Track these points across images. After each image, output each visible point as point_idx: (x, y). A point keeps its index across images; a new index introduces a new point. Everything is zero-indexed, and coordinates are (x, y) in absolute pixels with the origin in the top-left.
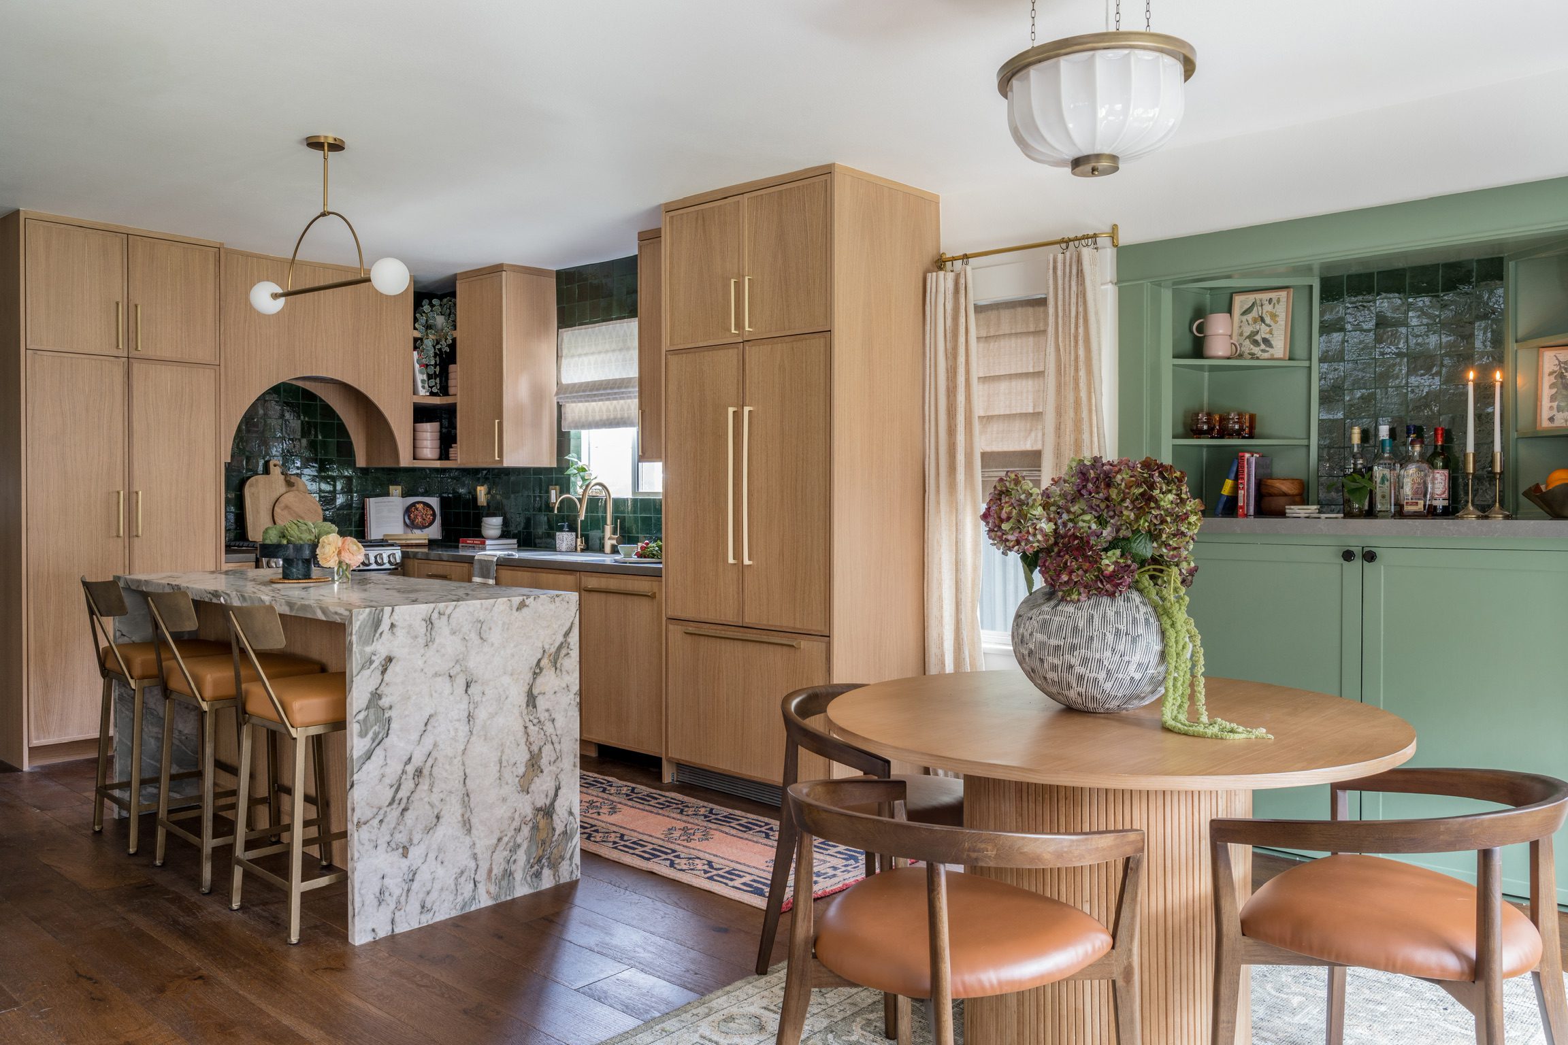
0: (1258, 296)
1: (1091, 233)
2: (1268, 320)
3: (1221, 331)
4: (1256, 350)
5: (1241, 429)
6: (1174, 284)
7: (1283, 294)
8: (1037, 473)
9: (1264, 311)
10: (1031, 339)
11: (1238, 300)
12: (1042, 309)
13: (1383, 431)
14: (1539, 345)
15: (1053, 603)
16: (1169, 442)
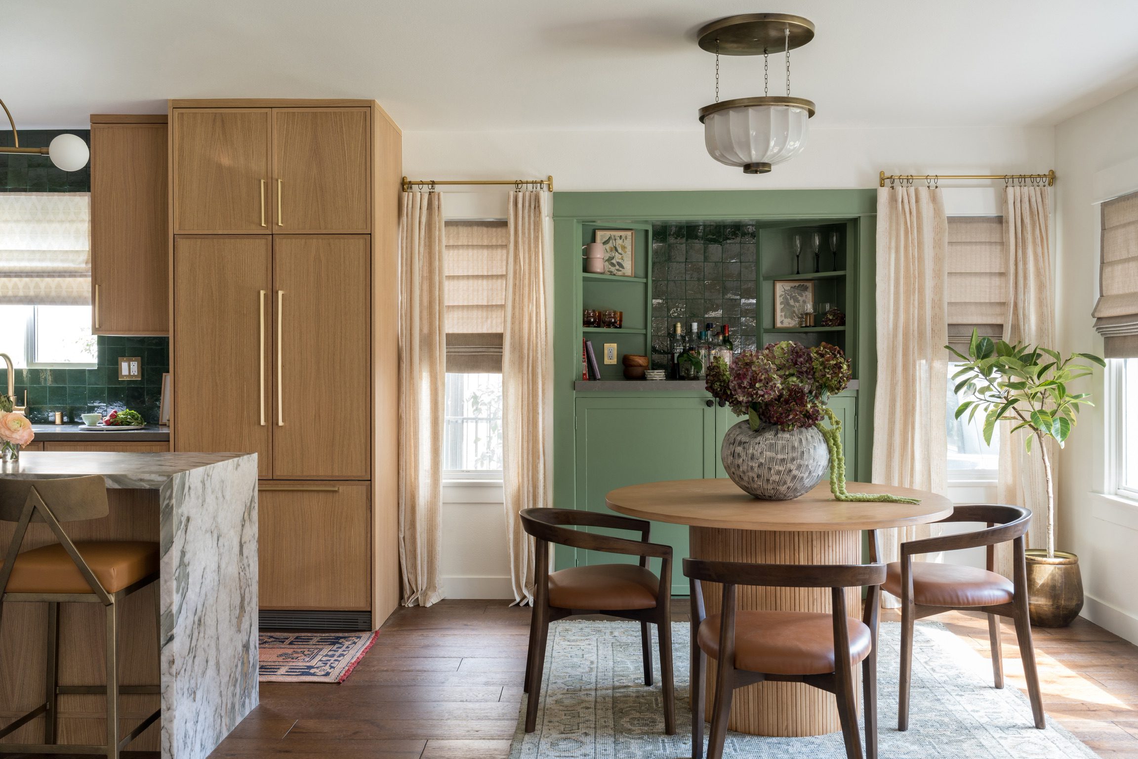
0: (613, 233)
1: (538, 180)
2: (620, 250)
3: (599, 256)
5: (615, 322)
6: (583, 222)
7: (629, 233)
8: (500, 350)
9: (617, 244)
10: (485, 252)
11: (599, 234)
12: (494, 229)
13: (695, 326)
14: (774, 279)
15: (773, 433)
16: (581, 329)
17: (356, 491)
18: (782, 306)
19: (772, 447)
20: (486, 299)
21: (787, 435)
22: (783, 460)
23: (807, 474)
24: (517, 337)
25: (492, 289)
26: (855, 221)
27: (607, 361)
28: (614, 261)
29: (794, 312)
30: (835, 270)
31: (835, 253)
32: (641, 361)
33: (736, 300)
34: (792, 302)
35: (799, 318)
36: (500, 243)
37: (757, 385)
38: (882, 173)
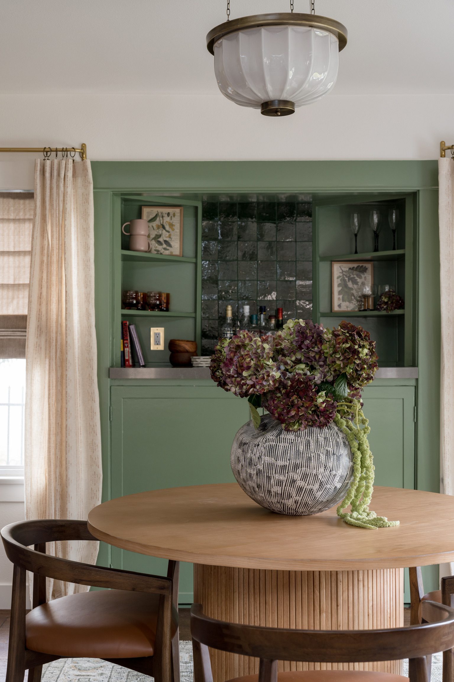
0: (161, 210)
1: (69, 147)
2: (167, 228)
3: (143, 233)
4: (160, 248)
5: (161, 304)
6: (122, 194)
7: (177, 210)
8: (25, 334)
9: (165, 221)
11: (146, 211)
12: (22, 201)
13: (247, 309)
14: (332, 260)
15: (275, 433)
16: (119, 311)
18: (340, 288)
19: (271, 451)
20: (12, 278)
21: (291, 436)
22: (284, 467)
23: (317, 486)
24: (44, 318)
25: (19, 267)
26: (414, 195)
27: (153, 347)
28: (161, 240)
29: (353, 295)
30: (394, 249)
31: (394, 231)
32: (188, 347)
33: (291, 281)
34: (350, 284)
35: (358, 301)
36: (27, 217)
37: (245, 374)
38: (442, 143)
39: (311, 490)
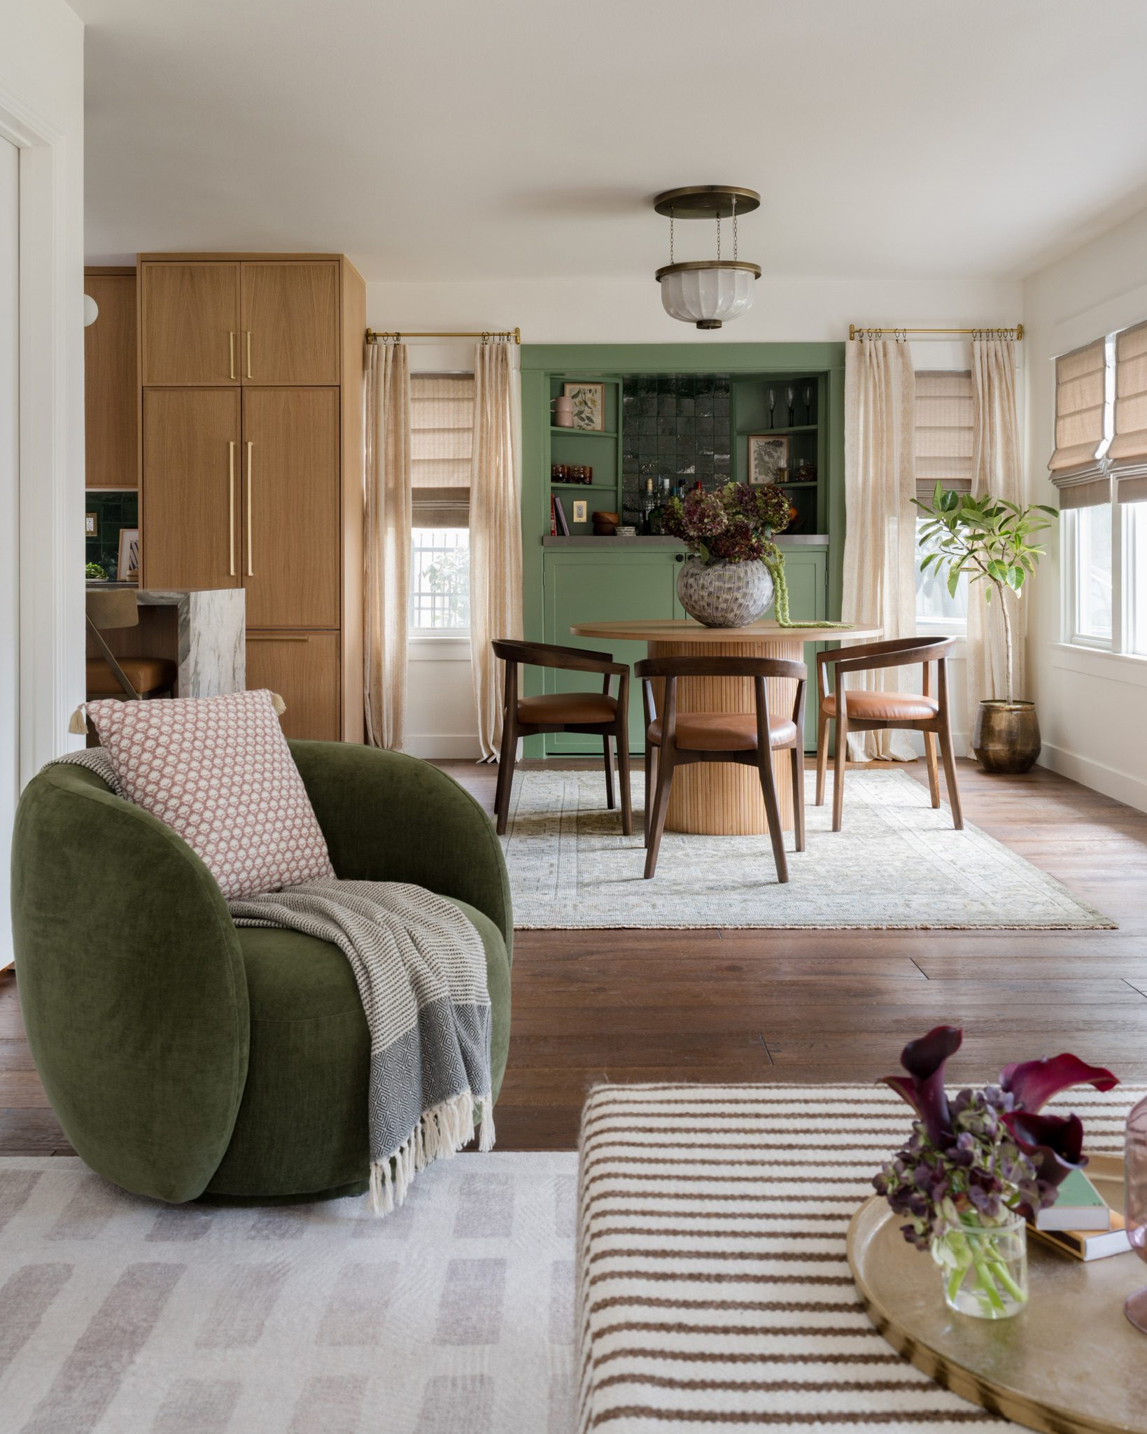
0: (582, 387)
1: (506, 332)
2: (589, 404)
3: (567, 410)
4: (582, 423)
5: (585, 478)
6: (551, 374)
7: (599, 387)
8: (467, 505)
9: (586, 398)
10: (451, 405)
11: (568, 388)
12: (460, 382)
13: (667, 482)
14: (749, 434)
15: (721, 565)
16: (549, 484)
17: (328, 640)
18: (757, 462)
19: (720, 577)
20: (452, 453)
21: (733, 567)
22: (730, 589)
23: (752, 603)
24: (484, 490)
25: (458, 443)
26: (826, 374)
27: (576, 519)
28: (583, 416)
29: (769, 468)
30: (808, 424)
31: (808, 408)
32: (612, 518)
33: (709, 456)
34: (766, 458)
35: (774, 474)
36: (466, 396)
37: (706, 520)
38: (851, 327)
39: (748, 606)
